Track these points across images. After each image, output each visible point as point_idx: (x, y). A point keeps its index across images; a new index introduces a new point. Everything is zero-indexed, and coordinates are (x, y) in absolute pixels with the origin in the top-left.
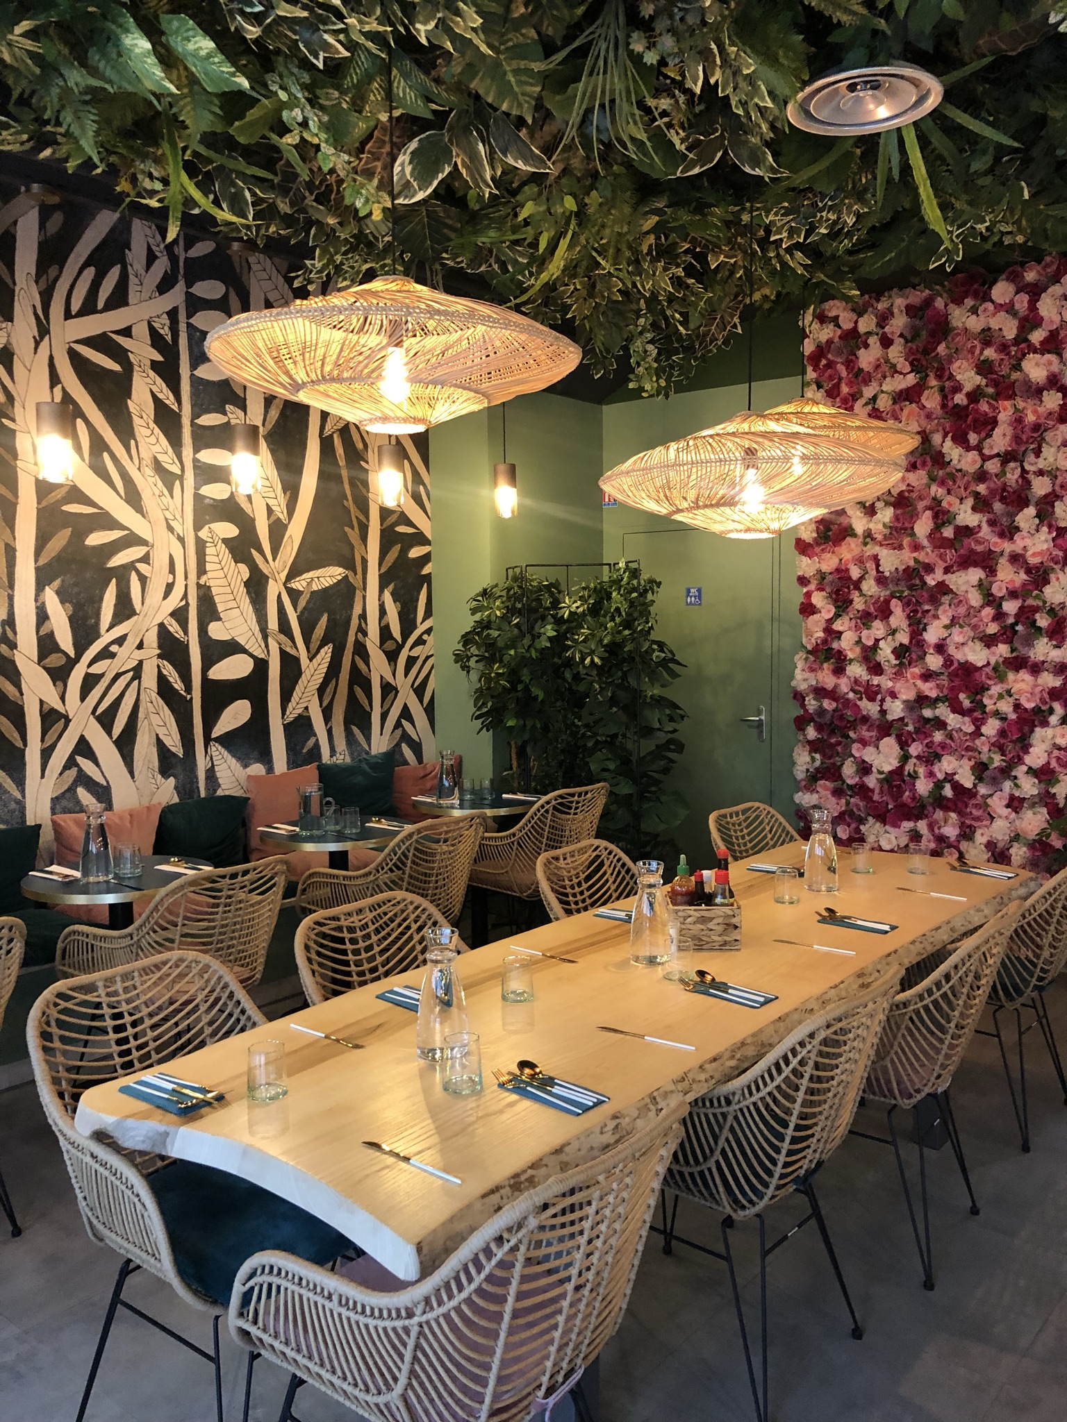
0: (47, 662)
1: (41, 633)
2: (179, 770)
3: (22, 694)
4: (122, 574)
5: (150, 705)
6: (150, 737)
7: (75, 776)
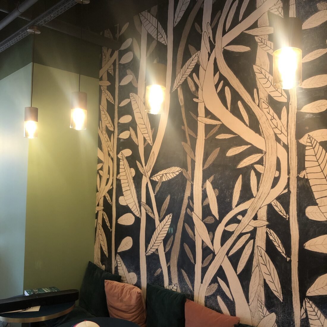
0: (206, 220)
1: (204, 205)
2: (279, 310)
3: (195, 235)
4: (246, 172)
5: (260, 258)
6: (260, 280)
7: (216, 288)
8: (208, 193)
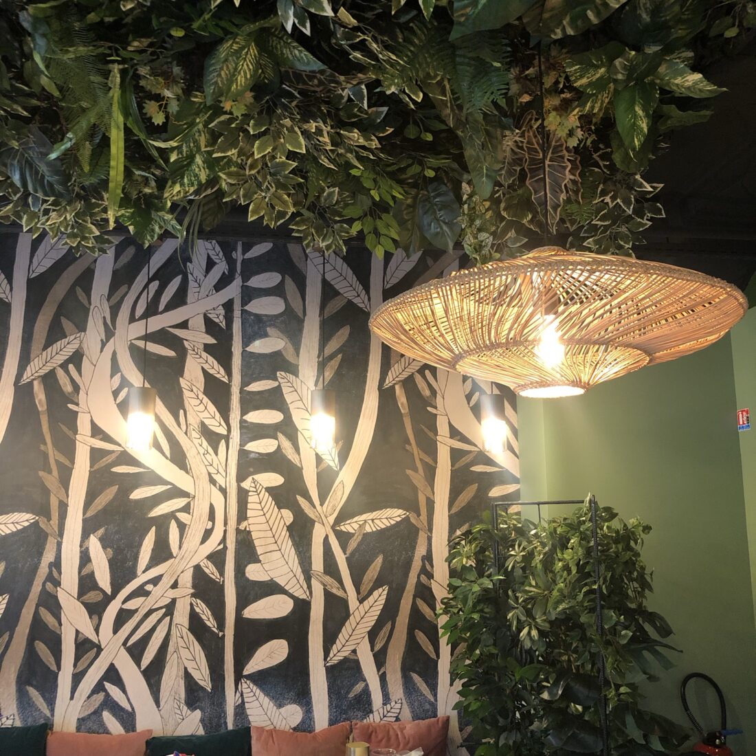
0: (87, 598)
1: (83, 573)
2: (206, 703)
3: (60, 624)
4: (162, 524)
5: (180, 640)
6: (178, 670)
7: (102, 700)
8: (92, 555)
